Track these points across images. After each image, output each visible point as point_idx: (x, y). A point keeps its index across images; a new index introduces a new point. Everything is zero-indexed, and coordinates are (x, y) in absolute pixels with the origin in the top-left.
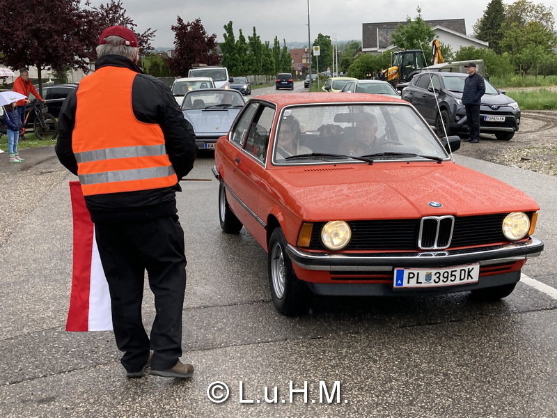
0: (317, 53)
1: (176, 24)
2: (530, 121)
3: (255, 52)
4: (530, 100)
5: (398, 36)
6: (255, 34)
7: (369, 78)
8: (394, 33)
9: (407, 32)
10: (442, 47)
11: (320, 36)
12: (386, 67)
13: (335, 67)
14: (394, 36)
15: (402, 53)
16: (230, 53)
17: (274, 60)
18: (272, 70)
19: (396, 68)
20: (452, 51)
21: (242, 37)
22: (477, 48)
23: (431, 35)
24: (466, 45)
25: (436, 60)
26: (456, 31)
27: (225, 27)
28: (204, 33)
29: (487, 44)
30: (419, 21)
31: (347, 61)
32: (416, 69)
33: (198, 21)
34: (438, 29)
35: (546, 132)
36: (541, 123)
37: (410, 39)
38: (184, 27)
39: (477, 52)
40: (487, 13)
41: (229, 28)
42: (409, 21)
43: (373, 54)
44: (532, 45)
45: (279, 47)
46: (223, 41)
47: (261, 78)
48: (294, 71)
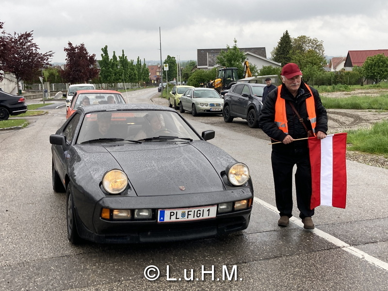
0: (166, 69)
3: (123, 67)
5: (221, 58)
6: (123, 55)
7: (202, 86)
8: (218, 56)
9: (228, 56)
10: (251, 66)
11: (169, 57)
13: (179, 78)
15: (224, 70)
16: (105, 67)
17: (137, 73)
18: (135, 79)
19: (220, 79)
20: (257, 69)
22: (274, 67)
24: (267, 65)
25: (247, 75)
26: (260, 55)
27: (102, 49)
28: (87, 53)
29: (280, 64)
30: (235, 48)
31: (187, 74)
32: (233, 81)
34: (248, 54)
37: (229, 60)
40: (280, 43)
41: (105, 50)
42: (228, 48)
43: (204, 70)
44: (310, 65)
45: (141, 64)
46: (101, 59)
47: (128, 85)
48: (151, 80)
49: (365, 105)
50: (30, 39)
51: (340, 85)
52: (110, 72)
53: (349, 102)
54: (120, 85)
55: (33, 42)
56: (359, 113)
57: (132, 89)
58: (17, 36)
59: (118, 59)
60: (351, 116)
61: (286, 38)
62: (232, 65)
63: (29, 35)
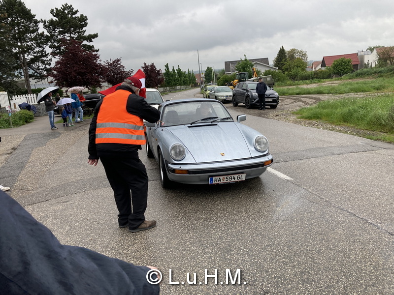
1: (143, 66)
2: (288, 100)
3: (179, 76)
4: (290, 92)
5: (238, 67)
6: (179, 68)
7: (226, 85)
8: (236, 65)
9: (242, 65)
11: (208, 68)
12: (233, 80)
14: (236, 67)
15: (240, 74)
16: (168, 77)
17: (188, 79)
18: (187, 83)
20: (262, 72)
21: (173, 70)
22: (272, 70)
23: (252, 66)
24: (267, 69)
25: (254, 76)
26: (265, 63)
27: (165, 66)
28: (156, 69)
29: (277, 68)
30: (246, 60)
31: (219, 78)
32: (246, 80)
33: (153, 64)
34: (256, 63)
35: (293, 104)
36: (293, 101)
37: (243, 68)
38: (147, 67)
39: (272, 72)
40: (278, 55)
41: (167, 66)
42: (242, 60)
43: (228, 75)
44: (296, 68)
45: (190, 73)
46: (164, 72)
47: (183, 87)
48: (197, 83)
49: (326, 91)
50: (119, 62)
51: (315, 79)
52: (171, 80)
53: (316, 90)
54: (178, 87)
55: (121, 64)
56: (320, 96)
57: (186, 90)
58: (112, 62)
59: (176, 71)
60: (315, 99)
61: (282, 51)
62: (245, 71)
63: (119, 60)
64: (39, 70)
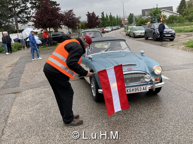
0: (126, 19)
2: (183, 35)
3: (111, 20)
6: (111, 15)
9: (153, 12)
10: (164, 15)
11: (131, 14)
12: (147, 22)
15: (152, 18)
16: (103, 20)
18: (116, 24)
19: (150, 22)
22: (175, 15)
23: (161, 12)
24: (171, 14)
26: (170, 10)
27: (102, 13)
29: (179, 13)
30: (157, 8)
32: (156, 22)
33: (93, 12)
34: (163, 10)
37: (154, 14)
40: (180, 4)
42: (154, 8)
43: (144, 18)
45: (118, 18)
52: (105, 23)
55: (73, 13)
58: (67, 11)
59: (109, 17)
64: (23, 18)
